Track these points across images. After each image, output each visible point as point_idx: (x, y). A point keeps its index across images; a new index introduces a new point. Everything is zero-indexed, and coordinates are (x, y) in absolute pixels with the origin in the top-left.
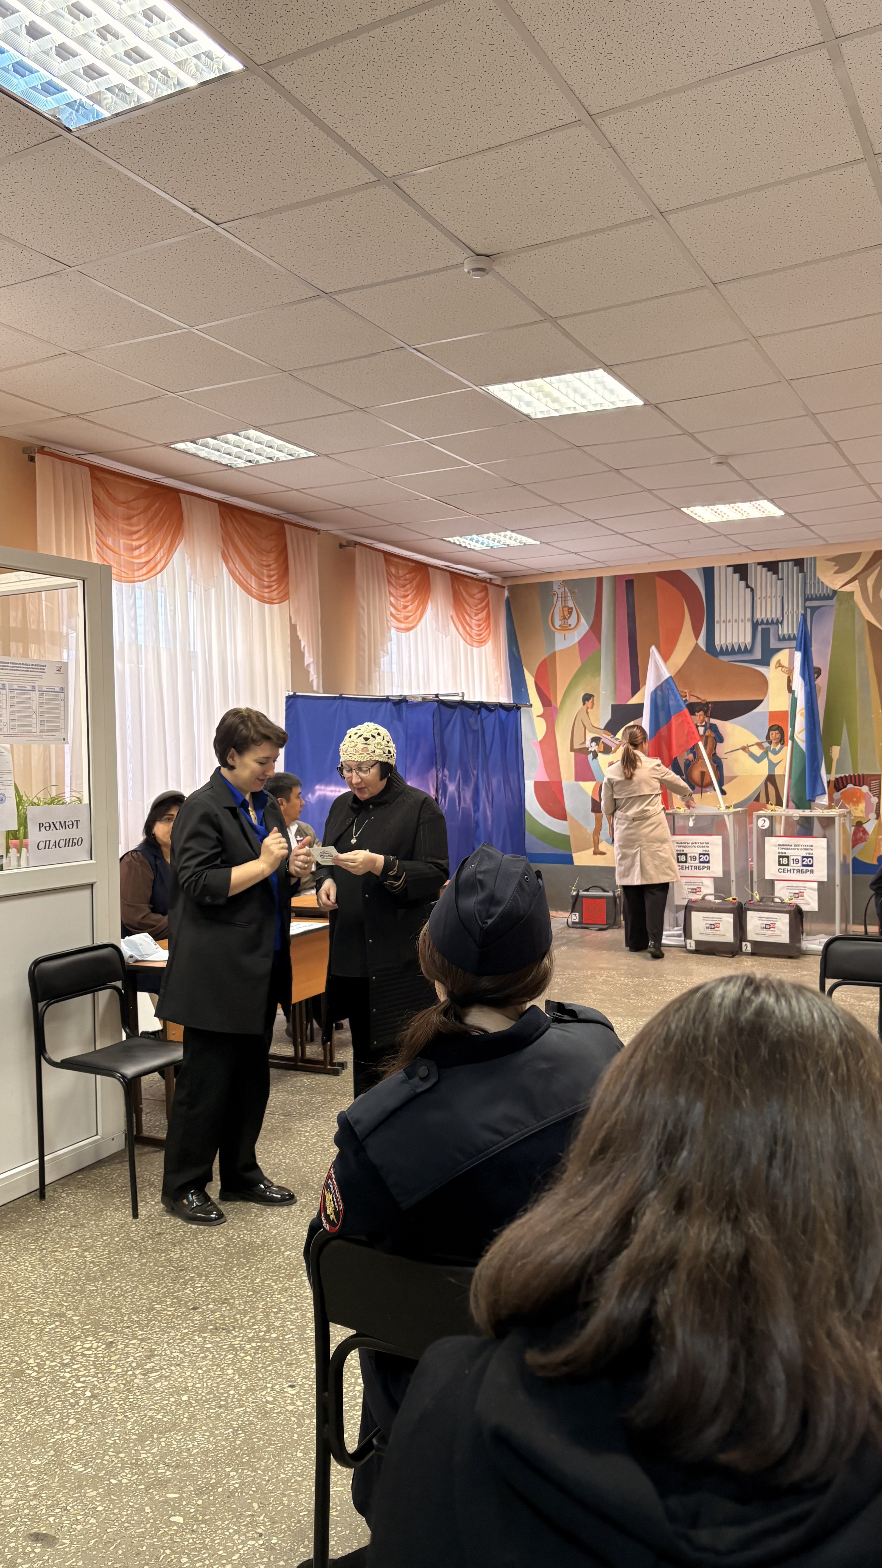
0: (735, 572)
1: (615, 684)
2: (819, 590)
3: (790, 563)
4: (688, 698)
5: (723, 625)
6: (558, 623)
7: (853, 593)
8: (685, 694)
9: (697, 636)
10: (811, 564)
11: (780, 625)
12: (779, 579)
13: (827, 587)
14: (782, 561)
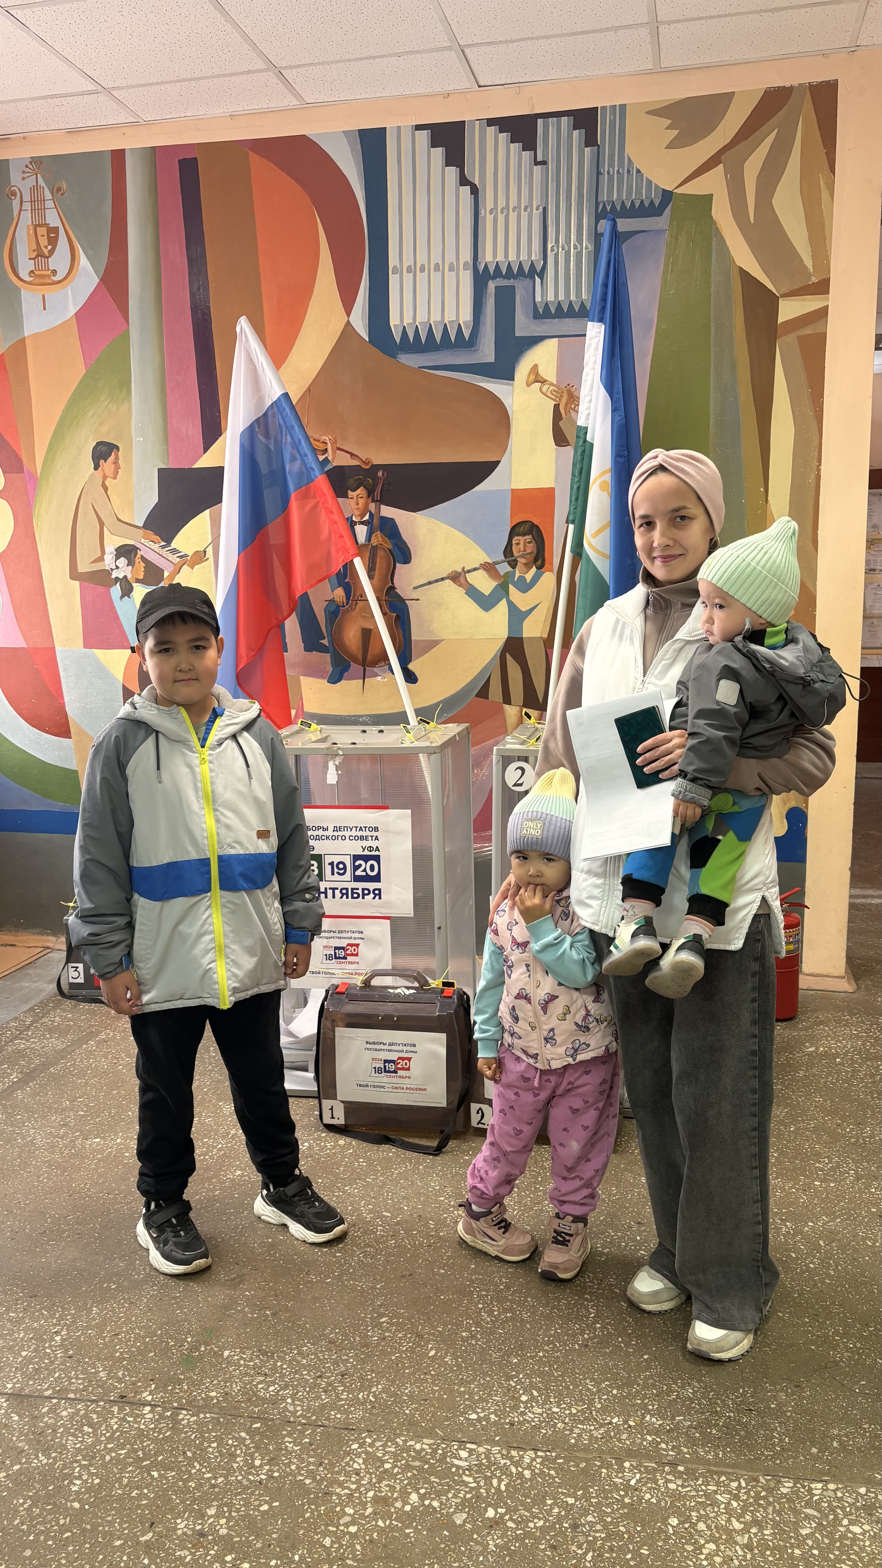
0: (434, 144)
1: (166, 418)
2: (629, 192)
3: (564, 120)
4: (330, 455)
5: (408, 278)
6: (25, 266)
7: (708, 199)
8: (322, 447)
9: (348, 306)
10: (613, 123)
11: (538, 280)
12: (536, 163)
13: (649, 182)
14: (546, 116)
